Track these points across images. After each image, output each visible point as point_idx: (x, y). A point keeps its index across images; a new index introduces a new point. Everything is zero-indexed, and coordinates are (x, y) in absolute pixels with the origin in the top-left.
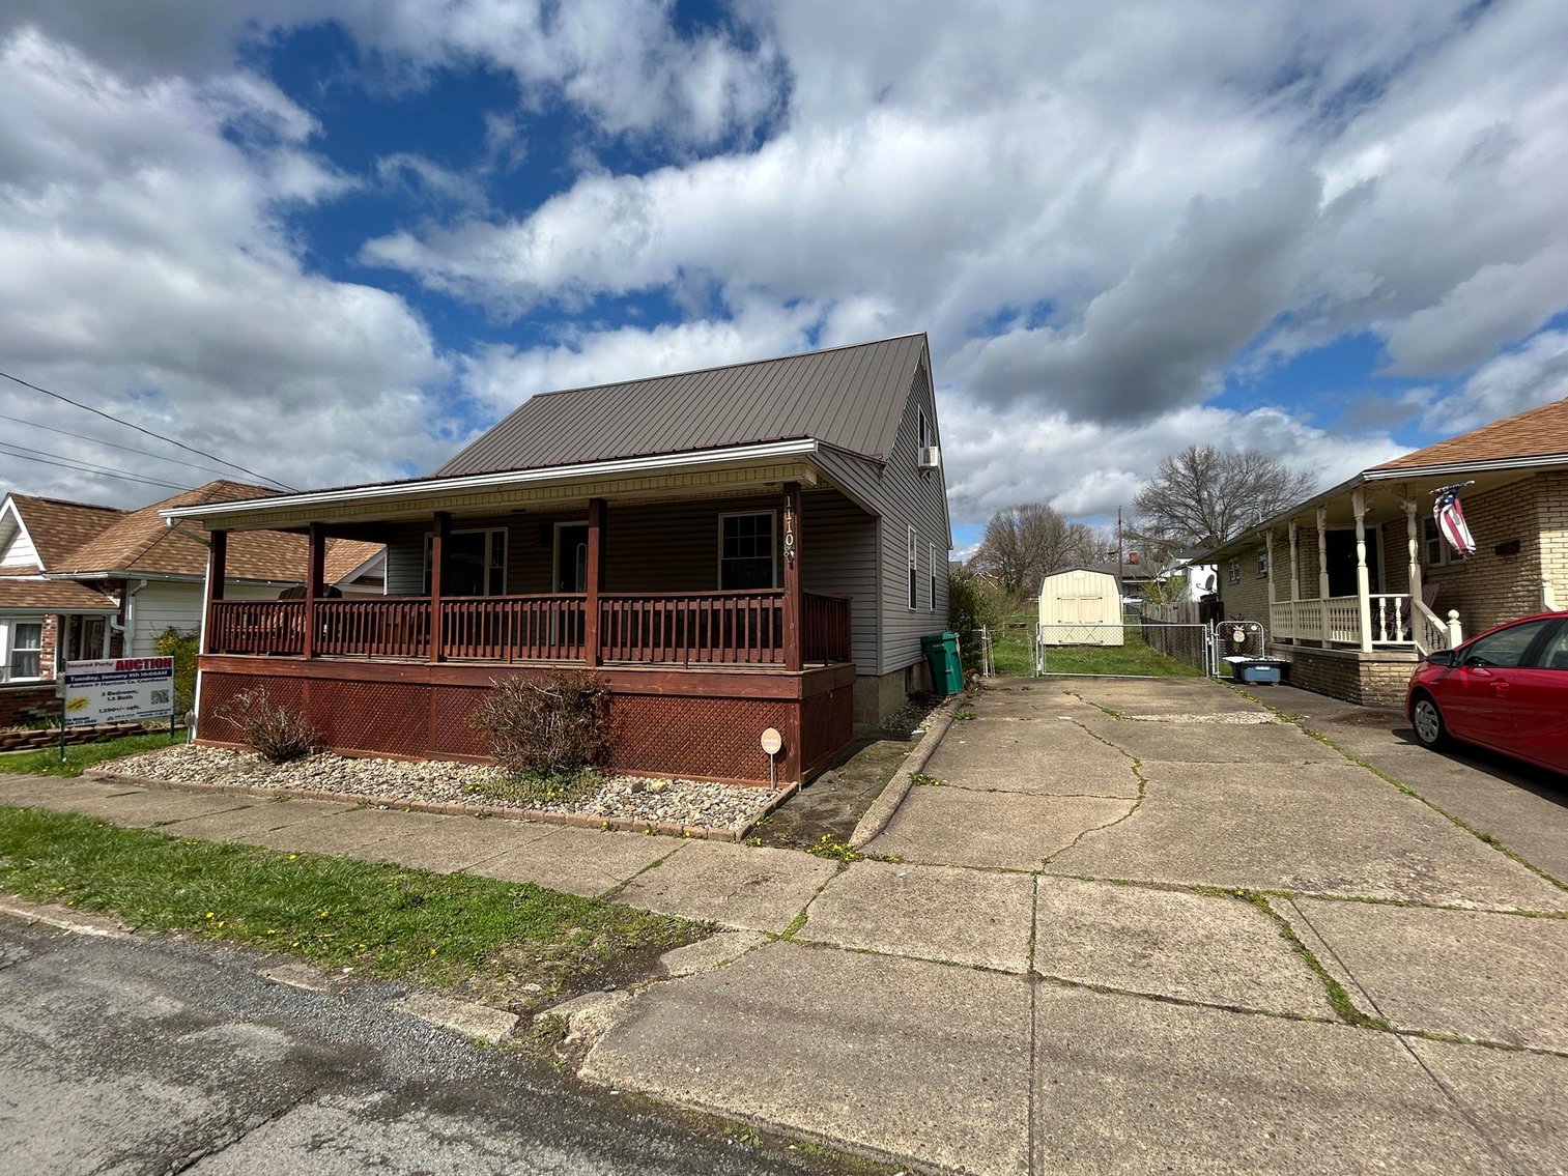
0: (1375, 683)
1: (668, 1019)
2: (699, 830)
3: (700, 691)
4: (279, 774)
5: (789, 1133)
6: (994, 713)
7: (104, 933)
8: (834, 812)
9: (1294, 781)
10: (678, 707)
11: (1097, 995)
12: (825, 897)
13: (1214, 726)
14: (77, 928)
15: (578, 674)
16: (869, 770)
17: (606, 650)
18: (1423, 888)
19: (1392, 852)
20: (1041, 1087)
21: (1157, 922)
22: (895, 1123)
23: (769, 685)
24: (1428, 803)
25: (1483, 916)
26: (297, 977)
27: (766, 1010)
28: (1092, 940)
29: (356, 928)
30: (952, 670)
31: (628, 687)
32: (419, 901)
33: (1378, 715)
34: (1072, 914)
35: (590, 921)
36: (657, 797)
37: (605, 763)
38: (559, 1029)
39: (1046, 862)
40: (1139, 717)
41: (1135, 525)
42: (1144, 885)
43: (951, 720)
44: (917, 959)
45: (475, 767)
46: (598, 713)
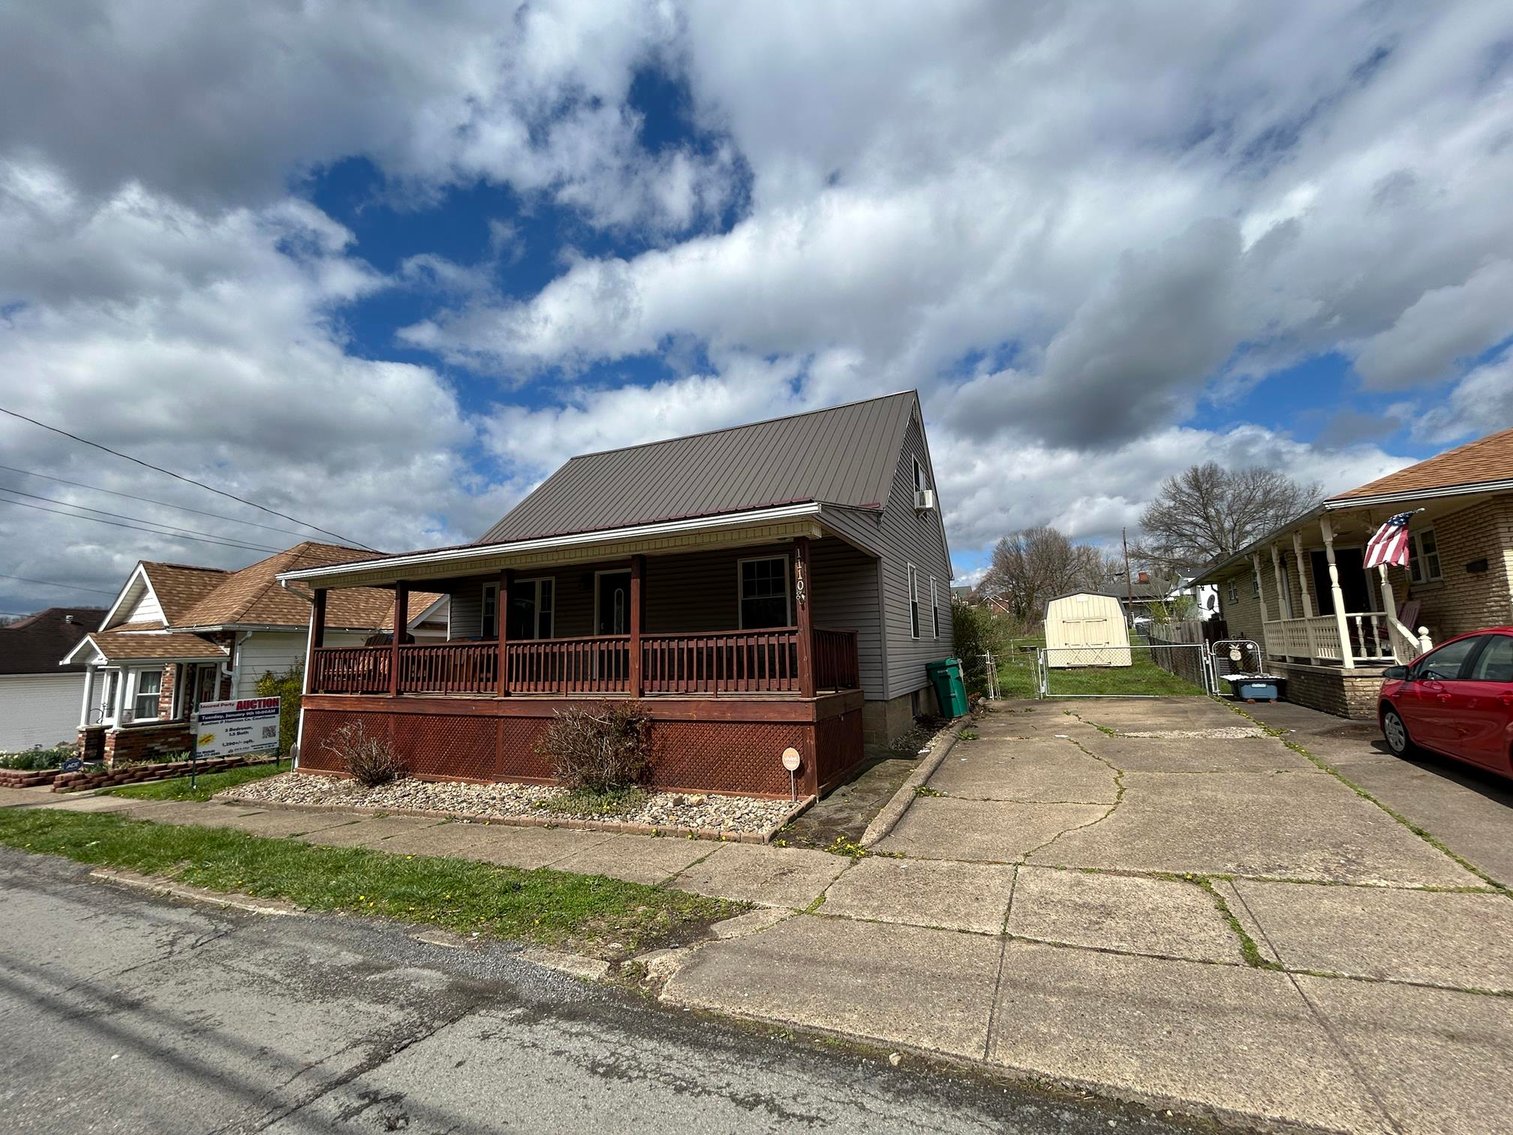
0: (1360, 697)
1: (720, 965)
2: (733, 834)
3: (729, 717)
4: (374, 796)
5: (814, 1031)
6: (996, 733)
7: (284, 913)
8: (848, 820)
9: (1261, 788)
10: (709, 730)
11: (1054, 949)
12: (840, 883)
13: (1200, 741)
14: (261, 910)
15: (625, 704)
16: (877, 784)
17: (648, 683)
18: (1348, 872)
19: (1331, 844)
20: (1001, 1004)
21: (1115, 899)
22: (890, 1024)
23: (786, 710)
24: (1379, 805)
25: (1392, 892)
26: (438, 939)
27: (795, 959)
28: (1057, 911)
29: (474, 906)
30: (956, 694)
31: (667, 714)
32: (517, 888)
33: (1363, 728)
34: (1043, 894)
35: (653, 902)
36: (695, 809)
37: (648, 781)
38: (640, 972)
39: (1026, 855)
40: (1132, 734)
41: (1143, 545)
42: (1108, 872)
43: (954, 740)
44: (913, 926)
45: (537, 788)
46: (642, 737)
